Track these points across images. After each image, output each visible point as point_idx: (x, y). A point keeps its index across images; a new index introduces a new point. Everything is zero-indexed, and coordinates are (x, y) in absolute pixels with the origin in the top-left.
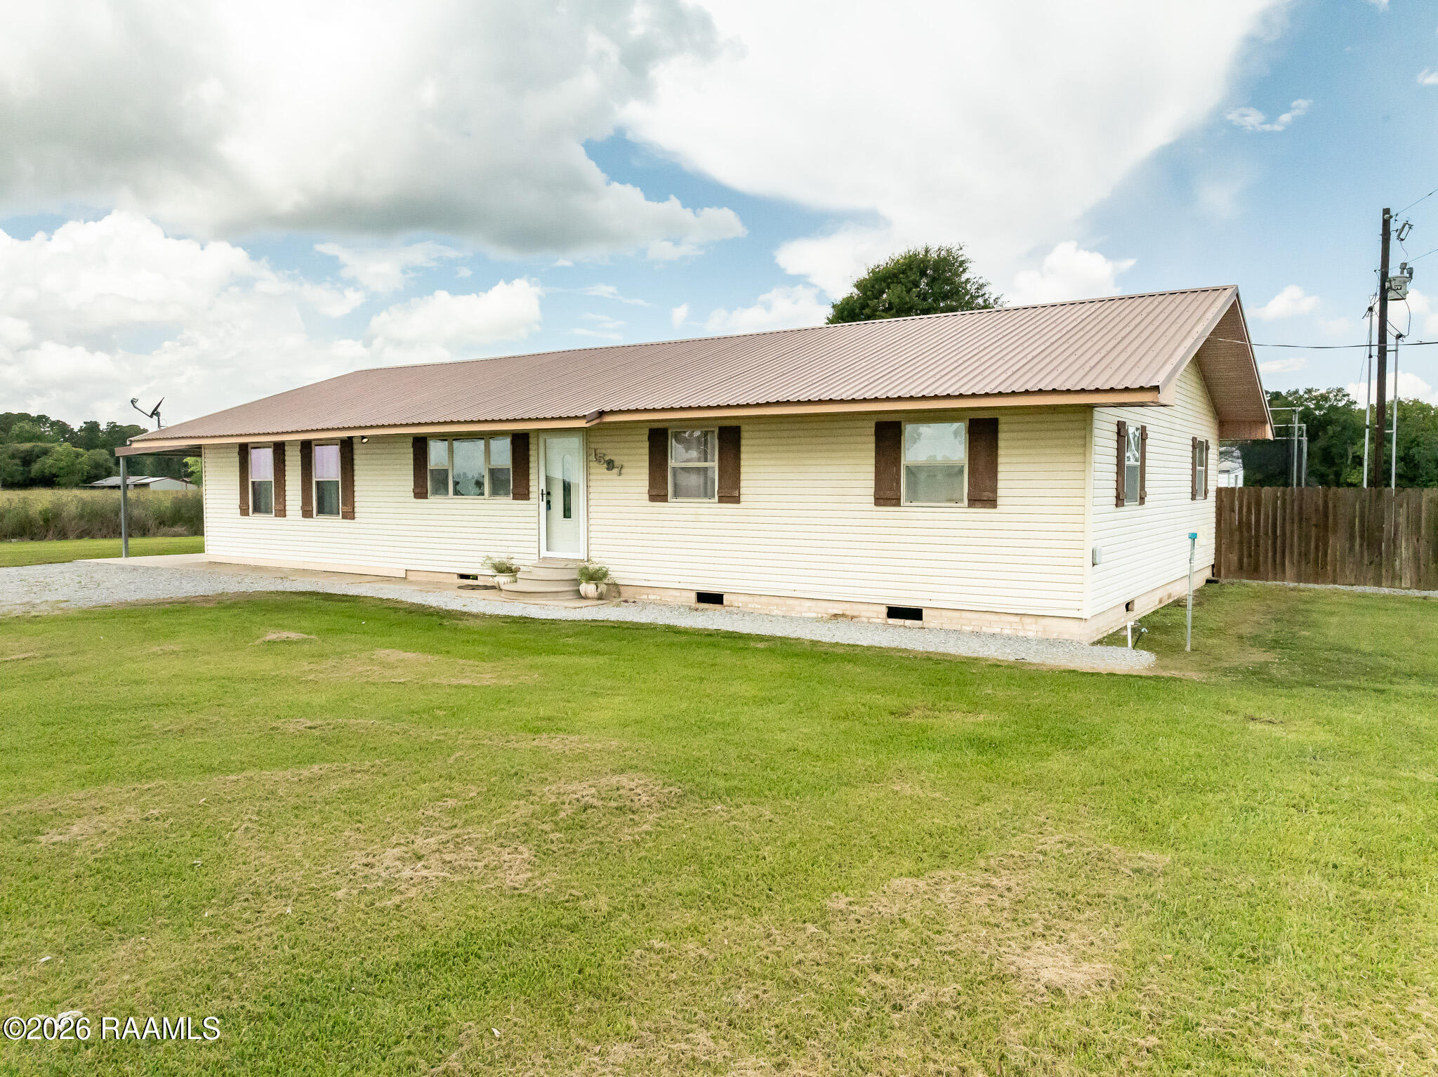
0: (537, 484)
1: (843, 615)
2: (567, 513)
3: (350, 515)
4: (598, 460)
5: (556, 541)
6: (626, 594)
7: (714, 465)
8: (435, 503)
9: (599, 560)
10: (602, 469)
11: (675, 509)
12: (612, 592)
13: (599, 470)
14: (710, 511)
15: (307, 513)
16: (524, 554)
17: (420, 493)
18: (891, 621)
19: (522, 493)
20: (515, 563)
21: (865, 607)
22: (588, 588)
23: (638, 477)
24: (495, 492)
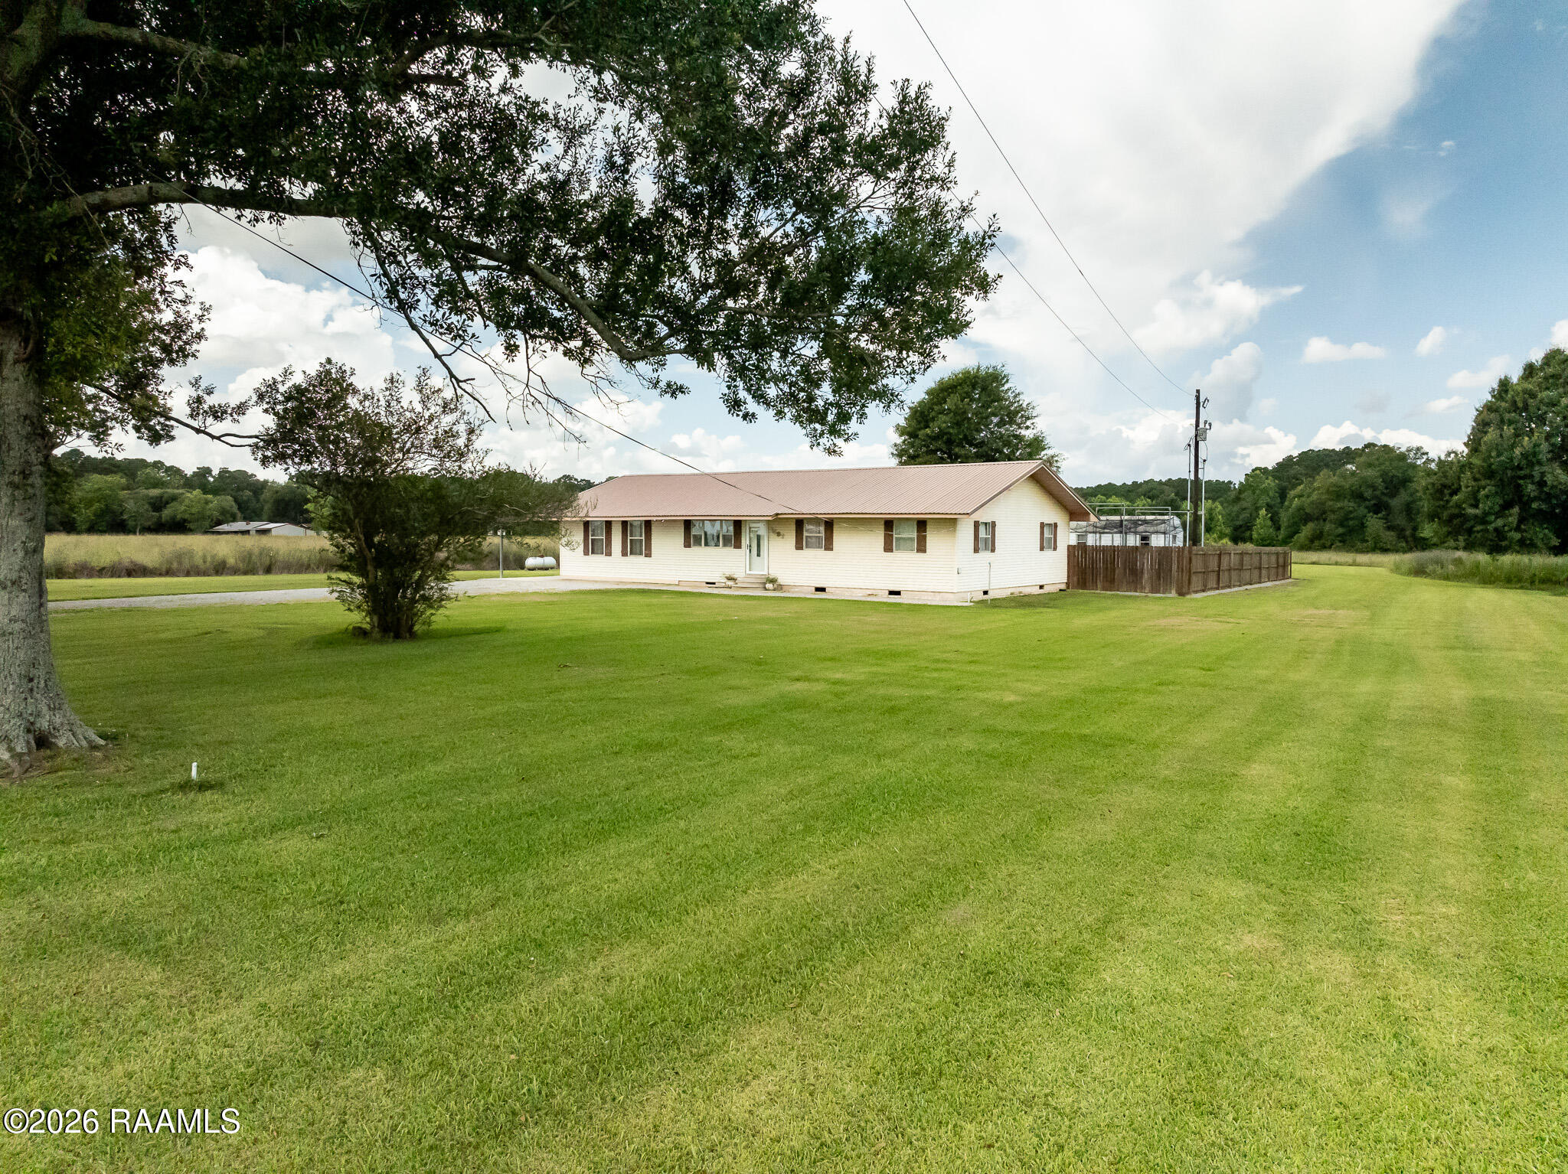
0: (745, 541)
1: (872, 593)
2: (759, 555)
3: (649, 555)
4: (774, 532)
5: (753, 566)
6: (784, 588)
7: (823, 535)
8: (695, 550)
9: (773, 574)
10: (775, 536)
11: (808, 553)
12: (780, 588)
13: (773, 536)
14: (821, 553)
15: (624, 554)
16: (739, 573)
17: (687, 545)
18: (890, 595)
19: (738, 546)
20: (735, 576)
21: (881, 590)
22: (769, 586)
23: (790, 539)
24: (725, 545)
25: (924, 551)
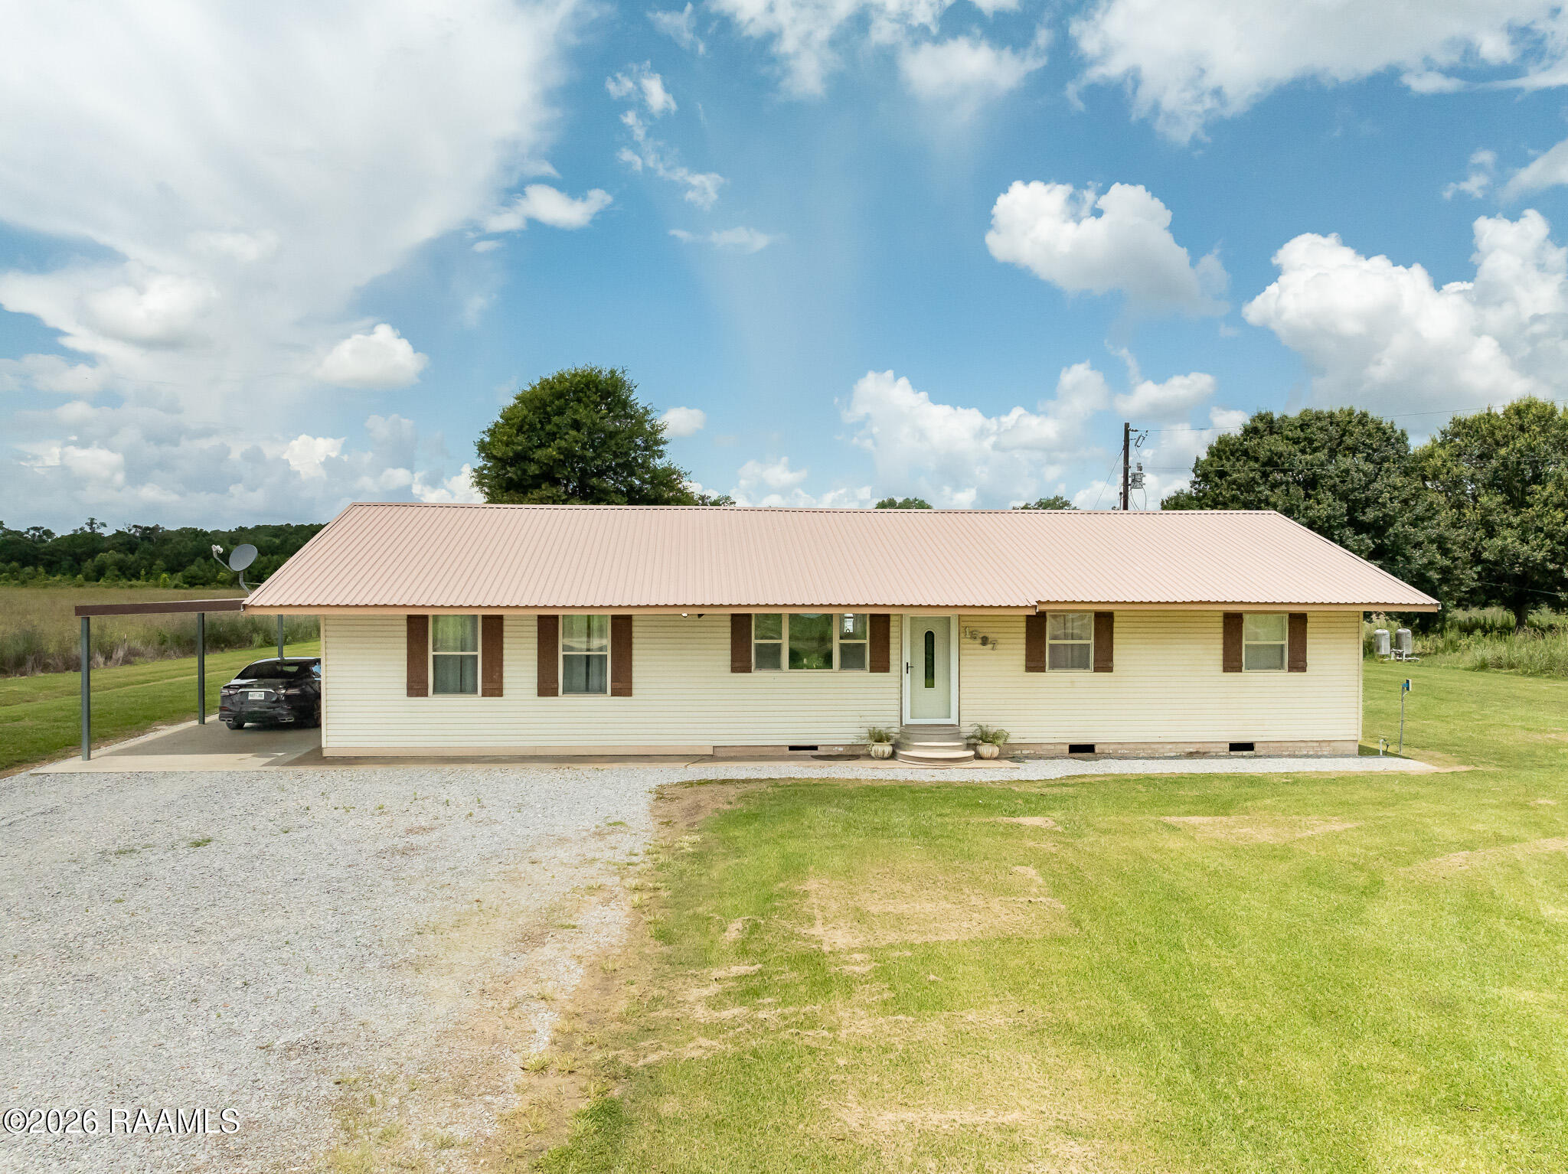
0: (898, 657)
1: (1197, 752)
2: (930, 684)
3: (624, 691)
4: (972, 637)
5: (917, 708)
7: (1088, 642)
8: (761, 676)
10: (977, 646)
11: (1052, 679)
13: (972, 646)
14: (1085, 678)
15: (547, 688)
17: (740, 667)
18: (1232, 753)
19: (881, 664)
21: (1214, 745)
23: (1016, 650)
24: (845, 665)
25: (1303, 669)
